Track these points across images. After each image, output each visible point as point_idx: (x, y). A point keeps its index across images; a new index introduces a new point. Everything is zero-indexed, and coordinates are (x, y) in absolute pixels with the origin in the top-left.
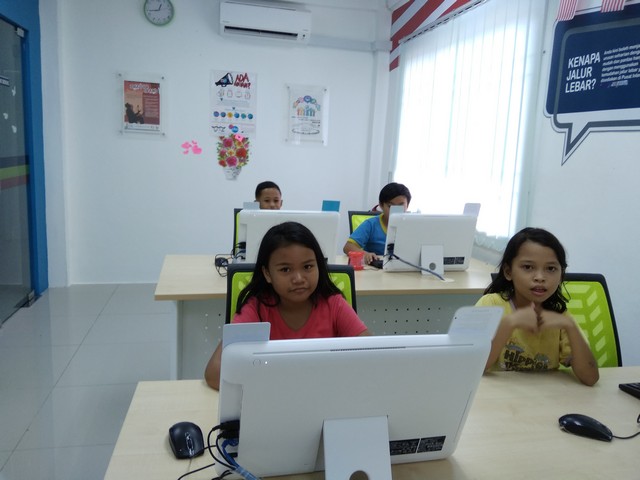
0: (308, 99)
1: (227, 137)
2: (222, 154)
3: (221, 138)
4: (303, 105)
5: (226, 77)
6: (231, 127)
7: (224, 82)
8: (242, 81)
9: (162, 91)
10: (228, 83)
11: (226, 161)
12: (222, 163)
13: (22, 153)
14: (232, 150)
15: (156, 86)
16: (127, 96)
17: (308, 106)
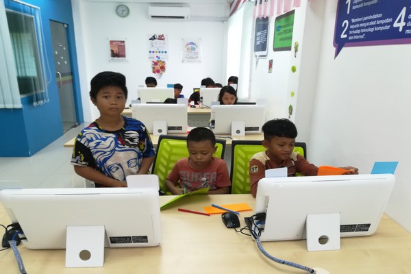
0: (192, 43)
1: (155, 61)
2: (154, 68)
3: (153, 62)
4: (190, 46)
5: (154, 36)
6: (157, 57)
7: (153, 38)
8: (161, 38)
9: (126, 44)
10: (155, 39)
11: (156, 71)
12: (153, 72)
13: (70, 71)
14: (158, 66)
15: (123, 42)
16: (111, 47)
17: (192, 46)
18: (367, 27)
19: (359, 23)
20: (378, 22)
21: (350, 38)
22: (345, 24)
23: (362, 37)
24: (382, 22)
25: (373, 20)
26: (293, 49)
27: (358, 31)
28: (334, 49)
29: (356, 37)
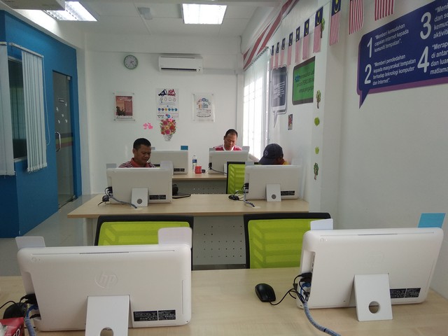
0: (204, 100)
1: (165, 120)
2: (163, 129)
3: (162, 121)
4: (202, 103)
5: (164, 91)
6: (167, 115)
7: (163, 94)
8: (172, 93)
9: (133, 100)
10: (165, 94)
11: (164, 132)
12: (163, 133)
13: (70, 132)
14: (167, 126)
15: (131, 98)
16: (117, 103)
17: (204, 103)
18: (391, 70)
19: (383, 66)
20: (402, 64)
21: (375, 83)
22: (368, 68)
23: (386, 81)
24: (406, 63)
25: (397, 62)
26: (315, 99)
27: (382, 76)
28: (358, 97)
29: (381, 82)
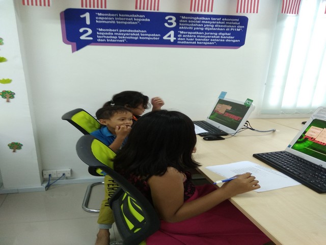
18: (128, 36)
20: (143, 35)
21: (100, 40)
22: (85, 30)
23: (121, 41)
25: (135, 33)
28: (68, 47)
